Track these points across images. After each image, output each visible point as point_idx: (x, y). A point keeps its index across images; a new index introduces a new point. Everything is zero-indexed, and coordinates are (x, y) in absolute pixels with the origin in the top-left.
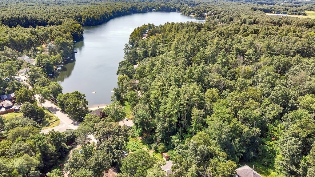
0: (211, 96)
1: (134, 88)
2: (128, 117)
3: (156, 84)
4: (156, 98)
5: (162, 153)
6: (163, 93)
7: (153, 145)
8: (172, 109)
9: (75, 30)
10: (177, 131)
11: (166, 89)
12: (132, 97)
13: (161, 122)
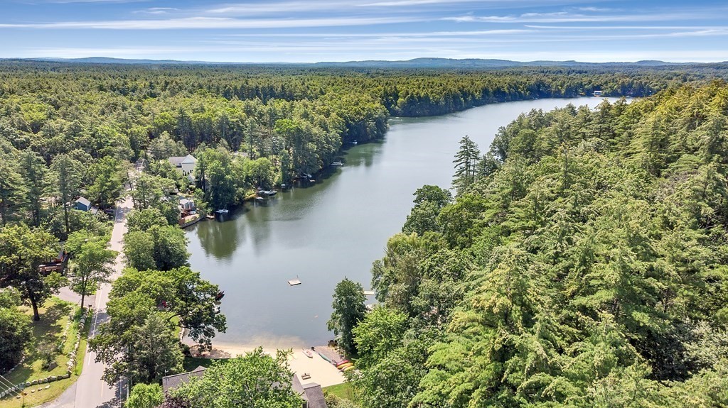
9: (361, 114)
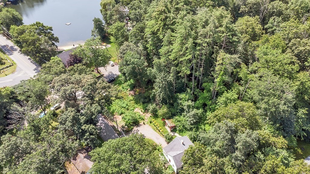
0: (251, 30)
1: (122, 18)
2: (114, 61)
3: (153, 9)
4: (154, 33)
5: (163, 119)
6: (165, 25)
7: (151, 107)
8: (181, 53)
10: (187, 86)
11: (171, 18)
12: (119, 30)
13: (163, 74)
